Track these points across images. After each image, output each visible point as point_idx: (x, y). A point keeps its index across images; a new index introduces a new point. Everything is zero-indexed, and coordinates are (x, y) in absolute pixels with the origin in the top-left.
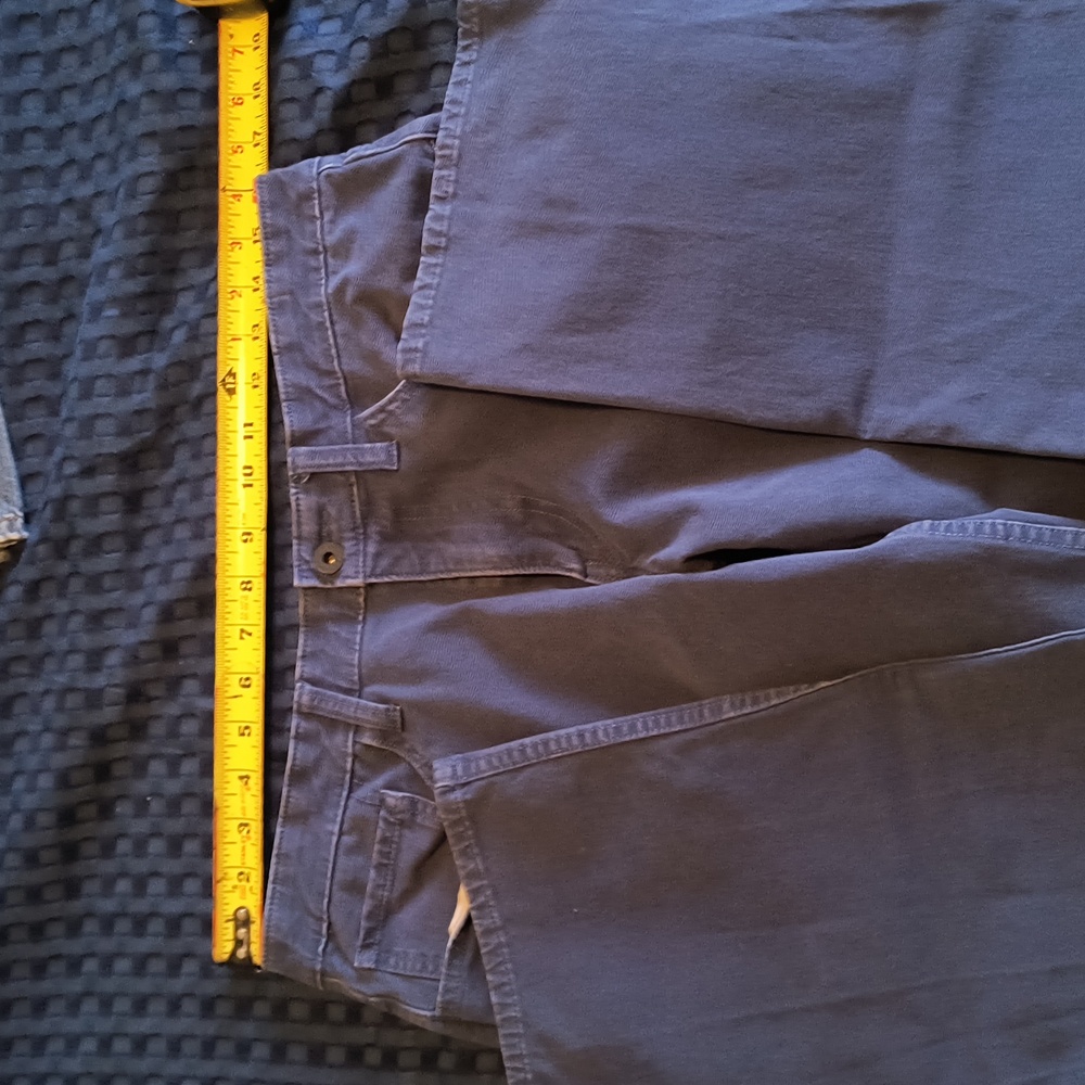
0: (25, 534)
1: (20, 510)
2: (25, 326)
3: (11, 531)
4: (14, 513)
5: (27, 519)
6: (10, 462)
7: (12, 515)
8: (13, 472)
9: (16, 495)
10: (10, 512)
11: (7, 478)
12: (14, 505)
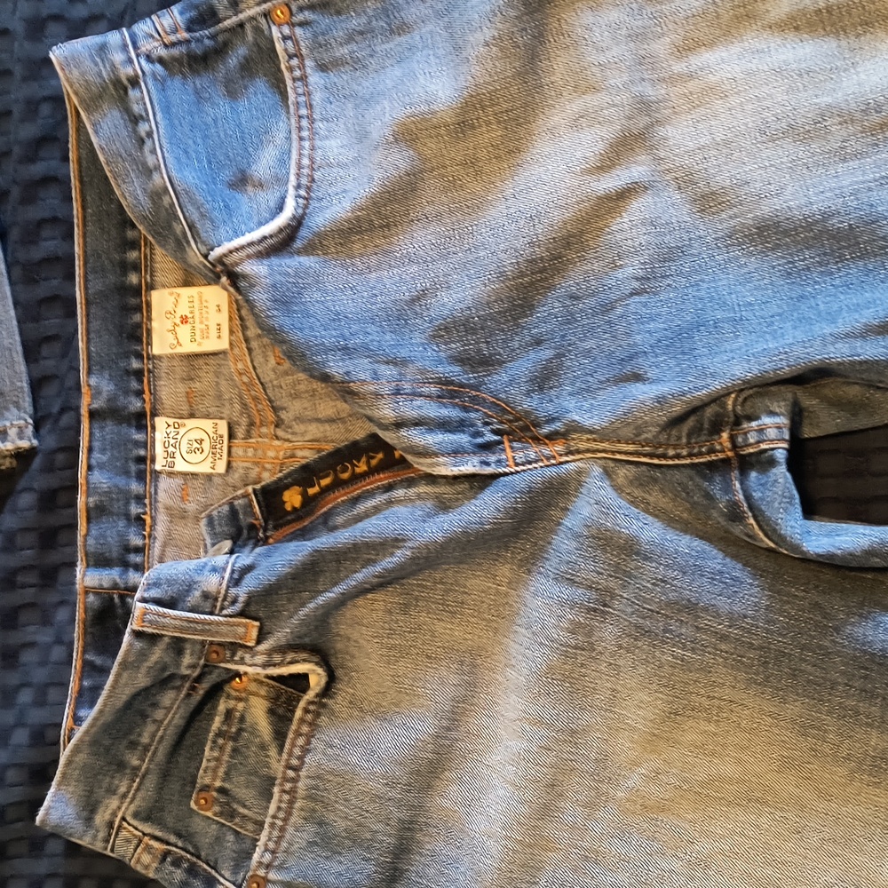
0: (35, 442)
1: (31, 417)
2: (41, 223)
3: (21, 438)
4: (26, 420)
5: (37, 428)
6: (22, 367)
7: (22, 422)
8: (25, 377)
9: (27, 402)
10: (20, 418)
11: (19, 384)
12: (25, 412)
